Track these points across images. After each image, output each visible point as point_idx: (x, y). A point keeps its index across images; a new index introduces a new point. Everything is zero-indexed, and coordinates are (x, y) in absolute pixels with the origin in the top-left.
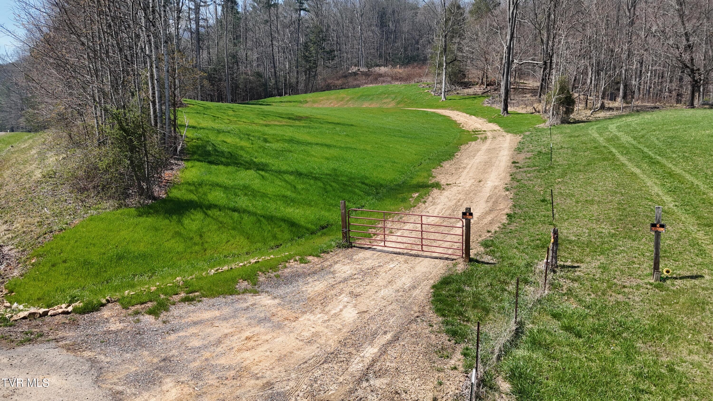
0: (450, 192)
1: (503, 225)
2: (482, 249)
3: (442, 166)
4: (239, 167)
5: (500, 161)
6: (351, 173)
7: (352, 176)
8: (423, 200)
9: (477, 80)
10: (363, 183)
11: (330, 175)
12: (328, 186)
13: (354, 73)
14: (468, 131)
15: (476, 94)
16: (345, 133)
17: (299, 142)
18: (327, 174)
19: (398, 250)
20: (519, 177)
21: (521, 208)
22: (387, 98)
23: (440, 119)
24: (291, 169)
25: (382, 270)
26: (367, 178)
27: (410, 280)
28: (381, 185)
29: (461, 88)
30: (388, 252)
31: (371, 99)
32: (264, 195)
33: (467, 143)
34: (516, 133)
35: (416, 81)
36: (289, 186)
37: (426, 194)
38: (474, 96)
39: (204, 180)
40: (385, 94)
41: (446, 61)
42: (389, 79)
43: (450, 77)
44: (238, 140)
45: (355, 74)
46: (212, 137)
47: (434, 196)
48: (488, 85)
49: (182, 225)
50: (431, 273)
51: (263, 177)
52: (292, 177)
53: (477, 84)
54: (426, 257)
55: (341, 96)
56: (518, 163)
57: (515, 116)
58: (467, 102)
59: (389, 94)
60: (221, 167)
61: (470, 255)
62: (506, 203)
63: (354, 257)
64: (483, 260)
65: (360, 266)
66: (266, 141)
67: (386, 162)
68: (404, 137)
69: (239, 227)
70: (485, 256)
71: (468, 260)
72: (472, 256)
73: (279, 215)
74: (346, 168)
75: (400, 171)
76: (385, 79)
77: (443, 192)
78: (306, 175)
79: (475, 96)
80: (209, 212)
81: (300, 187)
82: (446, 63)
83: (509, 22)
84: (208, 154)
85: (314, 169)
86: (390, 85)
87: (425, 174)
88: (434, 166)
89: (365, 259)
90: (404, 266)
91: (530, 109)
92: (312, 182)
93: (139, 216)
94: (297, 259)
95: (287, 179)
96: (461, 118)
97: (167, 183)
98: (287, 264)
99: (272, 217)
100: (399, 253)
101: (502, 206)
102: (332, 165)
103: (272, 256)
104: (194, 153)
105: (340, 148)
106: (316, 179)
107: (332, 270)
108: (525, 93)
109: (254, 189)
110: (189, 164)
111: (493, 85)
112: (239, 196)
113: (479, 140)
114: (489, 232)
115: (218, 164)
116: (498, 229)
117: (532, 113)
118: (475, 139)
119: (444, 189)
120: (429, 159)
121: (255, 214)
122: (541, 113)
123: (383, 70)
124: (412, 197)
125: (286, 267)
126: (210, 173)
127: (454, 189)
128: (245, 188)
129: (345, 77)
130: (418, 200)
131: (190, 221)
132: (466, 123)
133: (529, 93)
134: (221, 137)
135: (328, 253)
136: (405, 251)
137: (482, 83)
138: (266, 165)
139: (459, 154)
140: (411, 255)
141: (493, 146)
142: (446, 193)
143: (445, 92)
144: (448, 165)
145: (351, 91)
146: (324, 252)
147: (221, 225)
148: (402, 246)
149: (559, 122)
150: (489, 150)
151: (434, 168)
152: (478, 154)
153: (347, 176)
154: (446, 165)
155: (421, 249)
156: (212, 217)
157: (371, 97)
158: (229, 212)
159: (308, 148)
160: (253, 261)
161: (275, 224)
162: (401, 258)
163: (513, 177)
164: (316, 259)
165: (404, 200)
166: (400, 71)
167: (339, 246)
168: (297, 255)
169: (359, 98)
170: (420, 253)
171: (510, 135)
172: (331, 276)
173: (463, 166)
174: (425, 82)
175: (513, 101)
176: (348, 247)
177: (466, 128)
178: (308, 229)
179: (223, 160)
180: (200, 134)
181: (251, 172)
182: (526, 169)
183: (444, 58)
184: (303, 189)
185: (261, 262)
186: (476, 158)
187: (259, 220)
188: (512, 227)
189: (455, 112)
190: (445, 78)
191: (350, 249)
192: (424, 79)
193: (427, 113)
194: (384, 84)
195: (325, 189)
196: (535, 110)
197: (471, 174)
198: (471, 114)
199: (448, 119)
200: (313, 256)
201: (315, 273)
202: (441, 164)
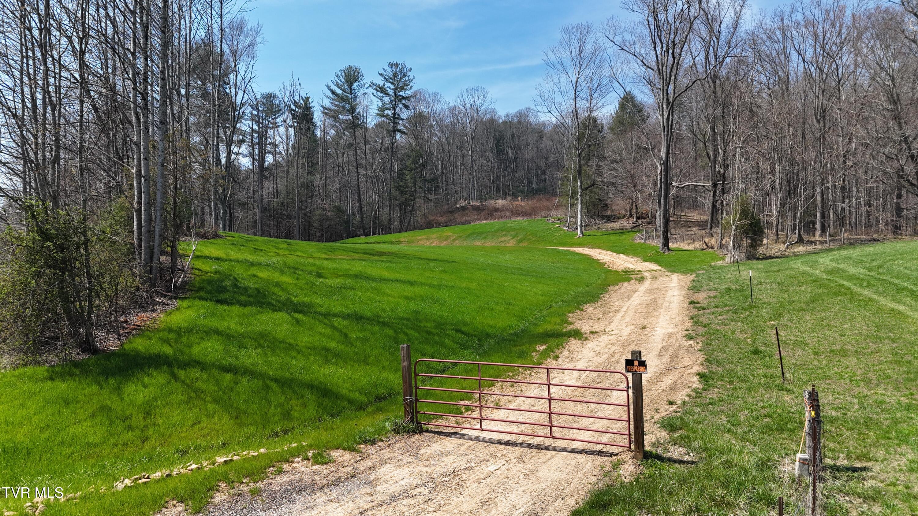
0: (597, 343)
1: (696, 390)
2: (664, 434)
3: (582, 310)
4: (263, 308)
5: (670, 303)
6: (442, 317)
7: (443, 321)
8: (554, 354)
9: (623, 212)
10: (458, 331)
11: (408, 320)
12: (402, 336)
14: (616, 272)
15: (623, 229)
16: (441, 269)
17: (368, 278)
18: (402, 319)
19: (507, 437)
20: (705, 320)
21: (719, 364)
22: (505, 235)
23: (577, 257)
24: (346, 311)
25: (472, 476)
26: (465, 324)
27: (526, 498)
28: (488, 335)
29: (603, 222)
30: (488, 441)
31: (485, 238)
32: (290, 348)
33: (617, 284)
34: (684, 272)
35: (544, 215)
36: (337, 334)
37: (558, 345)
38: (620, 231)
39: (196, 324)
40: (503, 231)
41: (581, 186)
42: (508, 214)
43: (587, 208)
44: (277, 274)
45: (463, 208)
46: (239, 271)
47: (571, 349)
48: (638, 218)
49: (119, 395)
50: (569, 483)
51: (298, 321)
52: (345, 323)
53: (624, 217)
54: (560, 450)
55: (445, 234)
56: (698, 303)
57: (680, 253)
58: (612, 238)
59: (508, 231)
60: (235, 309)
61: (643, 446)
62: (693, 357)
63: (422, 451)
64: (669, 455)
65: (429, 470)
66: (319, 275)
67: (497, 304)
68: (526, 275)
69: (226, 397)
70: (672, 448)
71: (641, 456)
72: (647, 448)
73: (305, 377)
74: (435, 311)
75: (517, 317)
76: (502, 214)
77: (585, 342)
78: (368, 319)
79: (622, 231)
80: (182, 374)
81: (353, 335)
82: (582, 189)
83: (664, 131)
84: (223, 289)
85: (384, 311)
86: (508, 221)
87: (558, 320)
88: (570, 309)
89: (442, 454)
90: (517, 469)
91: (698, 245)
92: (377, 328)
93: (52, 379)
94: (310, 454)
95: (336, 324)
96: (606, 257)
97: (134, 329)
98: (286, 467)
99: (292, 380)
100: (509, 443)
101: (686, 362)
102: (413, 306)
103: (262, 450)
104: (201, 289)
105: (431, 286)
106: (384, 324)
107: (372, 477)
108: (690, 227)
109: (275, 338)
110: (185, 303)
111: (644, 218)
112: (245, 348)
113: (633, 281)
114: (671, 403)
115: (231, 304)
116: (687, 399)
117: (703, 249)
118: (628, 280)
119: (586, 339)
120: (563, 301)
121: (262, 376)
122: (716, 249)
123: (500, 203)
124: (536, 351)
125: (281, 472)
126: (213, 315)
127: (604, 339)
128: (263, 335)
129: (451, 212)
130: (545, 354)
131: (140, 387)
132: (613, 263)
133: (695, 226)
134: (254, 271)
135: (373, 443)
136: (521, 439)
137: (631, 216)
138: (309, 305)
139: (607, 296)
140: (531, 446)
141: (655, 286)
142: (590, 345)
143: (581, 226)
144: (591, 309)
145: (458, 228)
146: (366, 442)
147: (193, 395)
148: (514, 428)
149: (743, 256)
150: (650, 291)
151: (570, 312)
152: (634, 295)
153: (434, 321)
154: (589, 308)
155: (549, 435)
156: (183, 382)
157: (484, 236)
158: (215, 373)
159: (383, 286)
160: (220, 459)
161: (295, 392)
162: (512, 453)
163: (695, 320)
164: (347, 455)
165: (522, 355)
166: (523, 204)
167: (395, 431)
168: (310, 447)
169: (468, 236)
170: (549, 442)
171: (676, 274)
172: (368, 490)
173: (614, 309)
174: (555, 216)
175: (674, 236)
176: (414, 432)
177: (614, 268)
178: (351, 402)
179: (243, 298)
180: (224, 267)
181: (282, 316)
182: (713, 310)
183: (579, 183)
184: (358, 338)
185: (237, 461)
186: (632, 299)
187: (267, 388)
188: (713, 394)
189: (597, 250)
190: (581, 208)
191: (417, 437)
192: (554, 213)
193: (559, 251)
194: (501, 220)
195: (395, 338)
196: (707, 245)
197: (627, 319)
198: (618, 253)
199: (588, 258)
200: (344, 449)
201: (335, 484)
202: (581, 307)
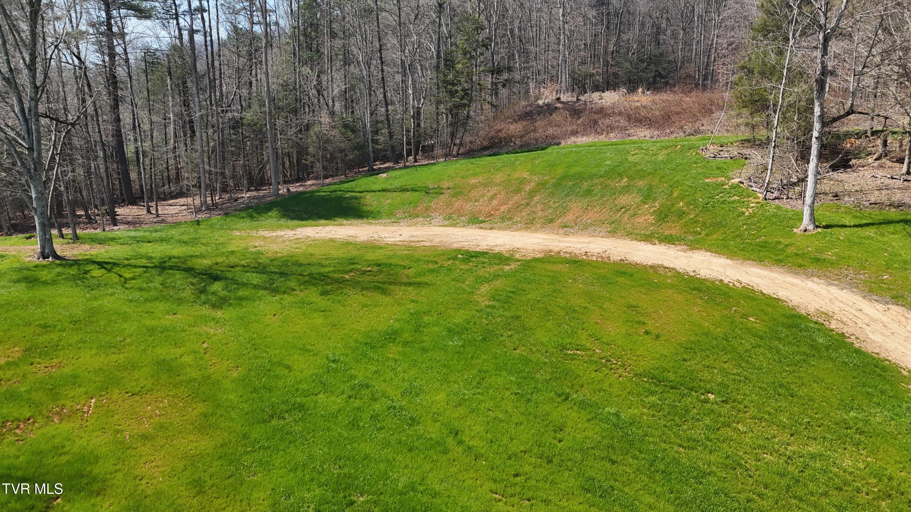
13: (548, 105)
22: (626, 190)
31: (589, 192)
40: (621, 175)
42: (623, 122)
45: (550, 109)
55: (517, 175)
59: (631, 178)
76: (613, 121)
86: (626, 137)
123: (608, 98)
129: (530, 116)
157: (586, 185)
166: (646, 101)
169: (557, 186)
194: (612, 135)
